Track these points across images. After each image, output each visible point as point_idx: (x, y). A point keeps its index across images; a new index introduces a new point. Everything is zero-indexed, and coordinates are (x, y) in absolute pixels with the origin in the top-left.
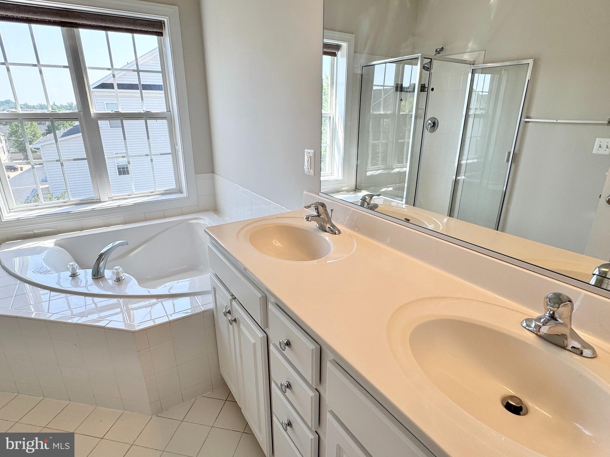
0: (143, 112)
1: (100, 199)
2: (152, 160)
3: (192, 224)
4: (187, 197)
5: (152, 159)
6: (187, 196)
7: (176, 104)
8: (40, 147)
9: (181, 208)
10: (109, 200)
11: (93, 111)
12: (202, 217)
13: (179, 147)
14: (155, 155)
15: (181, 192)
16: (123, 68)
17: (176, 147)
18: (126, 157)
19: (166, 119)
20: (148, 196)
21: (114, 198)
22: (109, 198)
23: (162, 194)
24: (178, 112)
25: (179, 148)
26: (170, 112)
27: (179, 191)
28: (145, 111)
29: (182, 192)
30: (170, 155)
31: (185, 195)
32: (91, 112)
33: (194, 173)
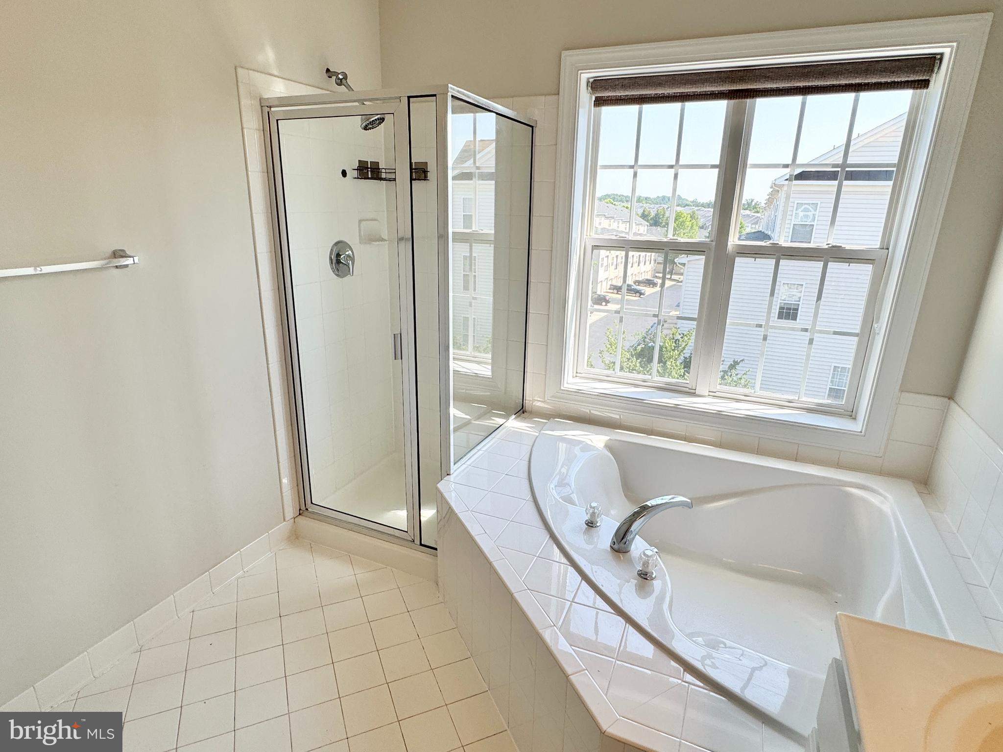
0: (827, 247)
1: (695, 390)
2: (811, 341)
3: (849, 495)
4: (863, 433)
5: (813, 339)
6: (863, 431)
7: (907, 236)
8: (686, 262)
9: (840, 451)
10: (709, 395)
11: (733, 241)
12: (881, 491)
13: (882, 326)
14: (820, 332)
15: (853, 417)
16: (814, 163)
17: (875, 325)
18: (763, 326)
19: (871, 264)
20: (782, 407)
21: (717, 394)
22: (709, 392)
23: (810, 410)
24: (905, 250)
25: (880, 328)
26: (888, 249)
27: (851, 413)
28: (830, 246)
29: (856, 417)
30: (856, 339)
31: (857, 427)
32: (729, 243)
33: (898, 387)
